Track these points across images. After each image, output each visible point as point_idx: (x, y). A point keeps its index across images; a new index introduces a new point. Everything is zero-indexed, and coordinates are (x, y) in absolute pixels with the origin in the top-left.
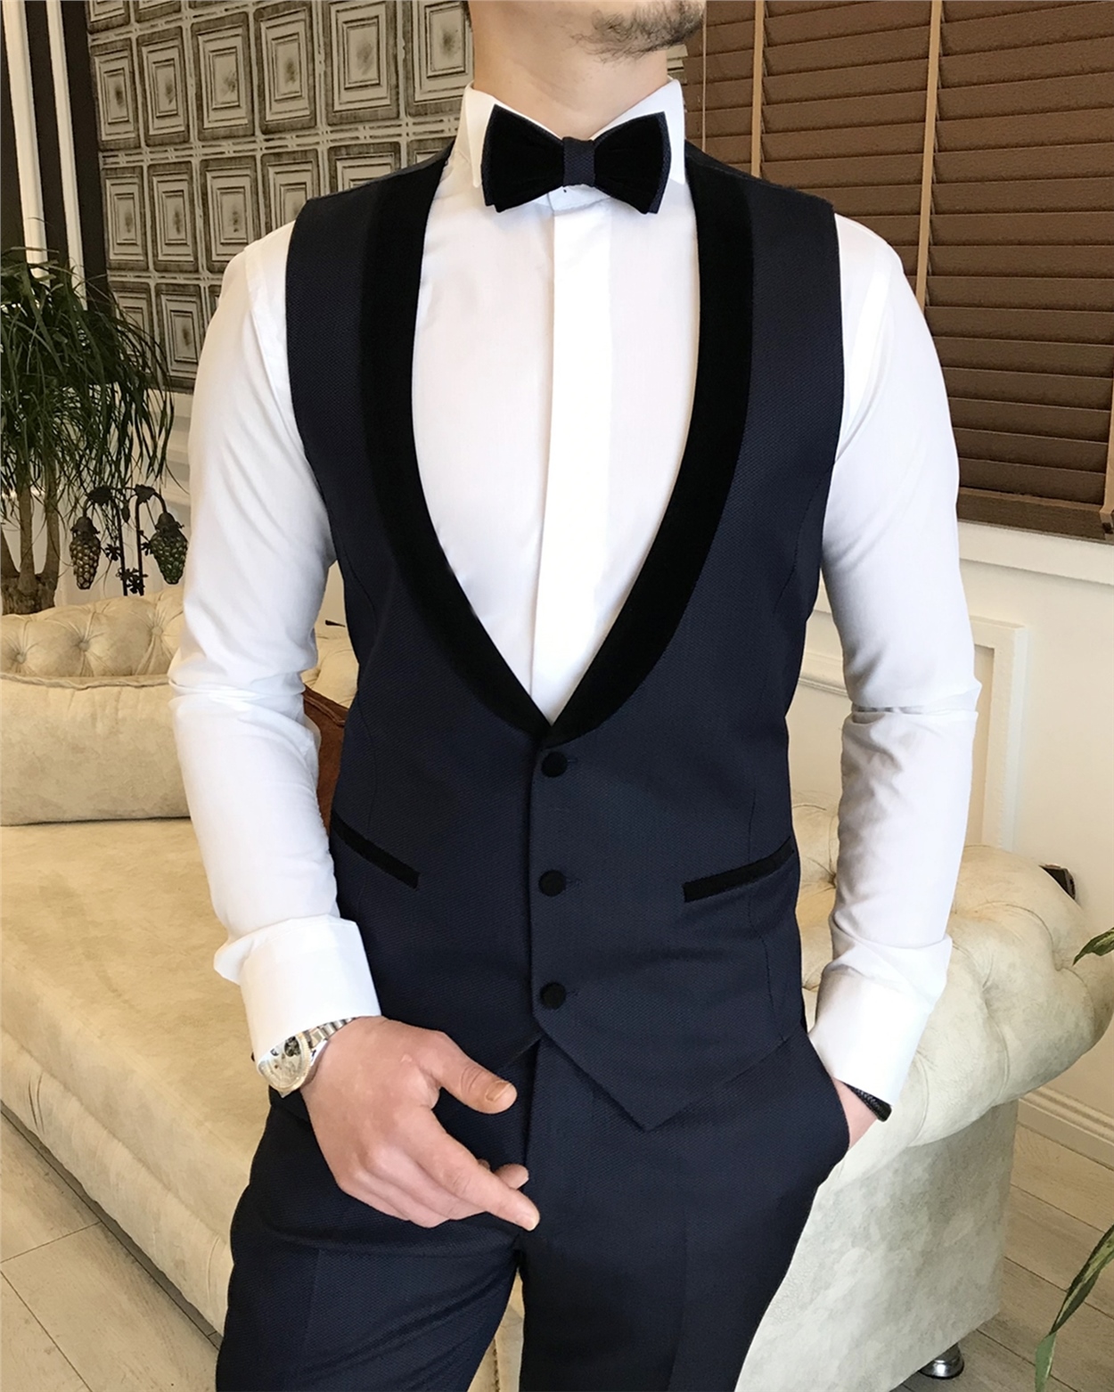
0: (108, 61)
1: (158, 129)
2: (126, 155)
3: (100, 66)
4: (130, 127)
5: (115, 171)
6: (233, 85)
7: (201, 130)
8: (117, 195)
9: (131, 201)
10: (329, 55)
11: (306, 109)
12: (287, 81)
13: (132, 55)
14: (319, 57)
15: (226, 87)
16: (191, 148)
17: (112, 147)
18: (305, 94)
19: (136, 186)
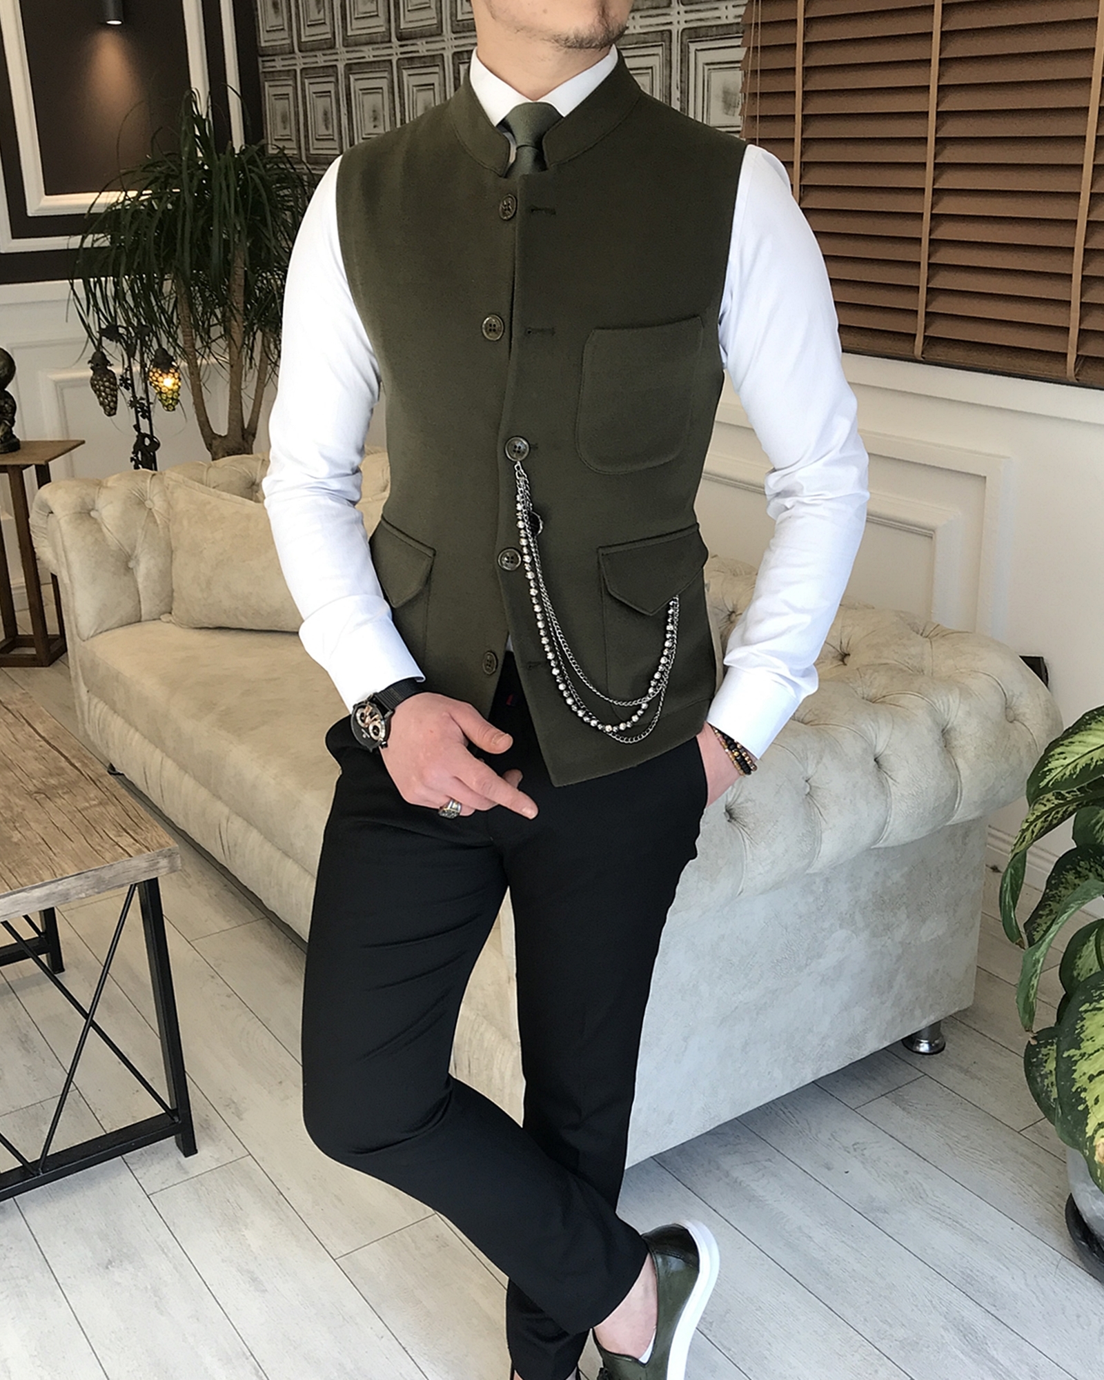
1: (310, 36)
2: (282, 59)
4: (285, 34)
5: (272, 75)
7: (345, 37)
8: (275, 95)
9: (287, 101)
11: (434, 19)
16: (336, 54)
17: (270, 53)
18: (433, 5)
19: (291, 88)
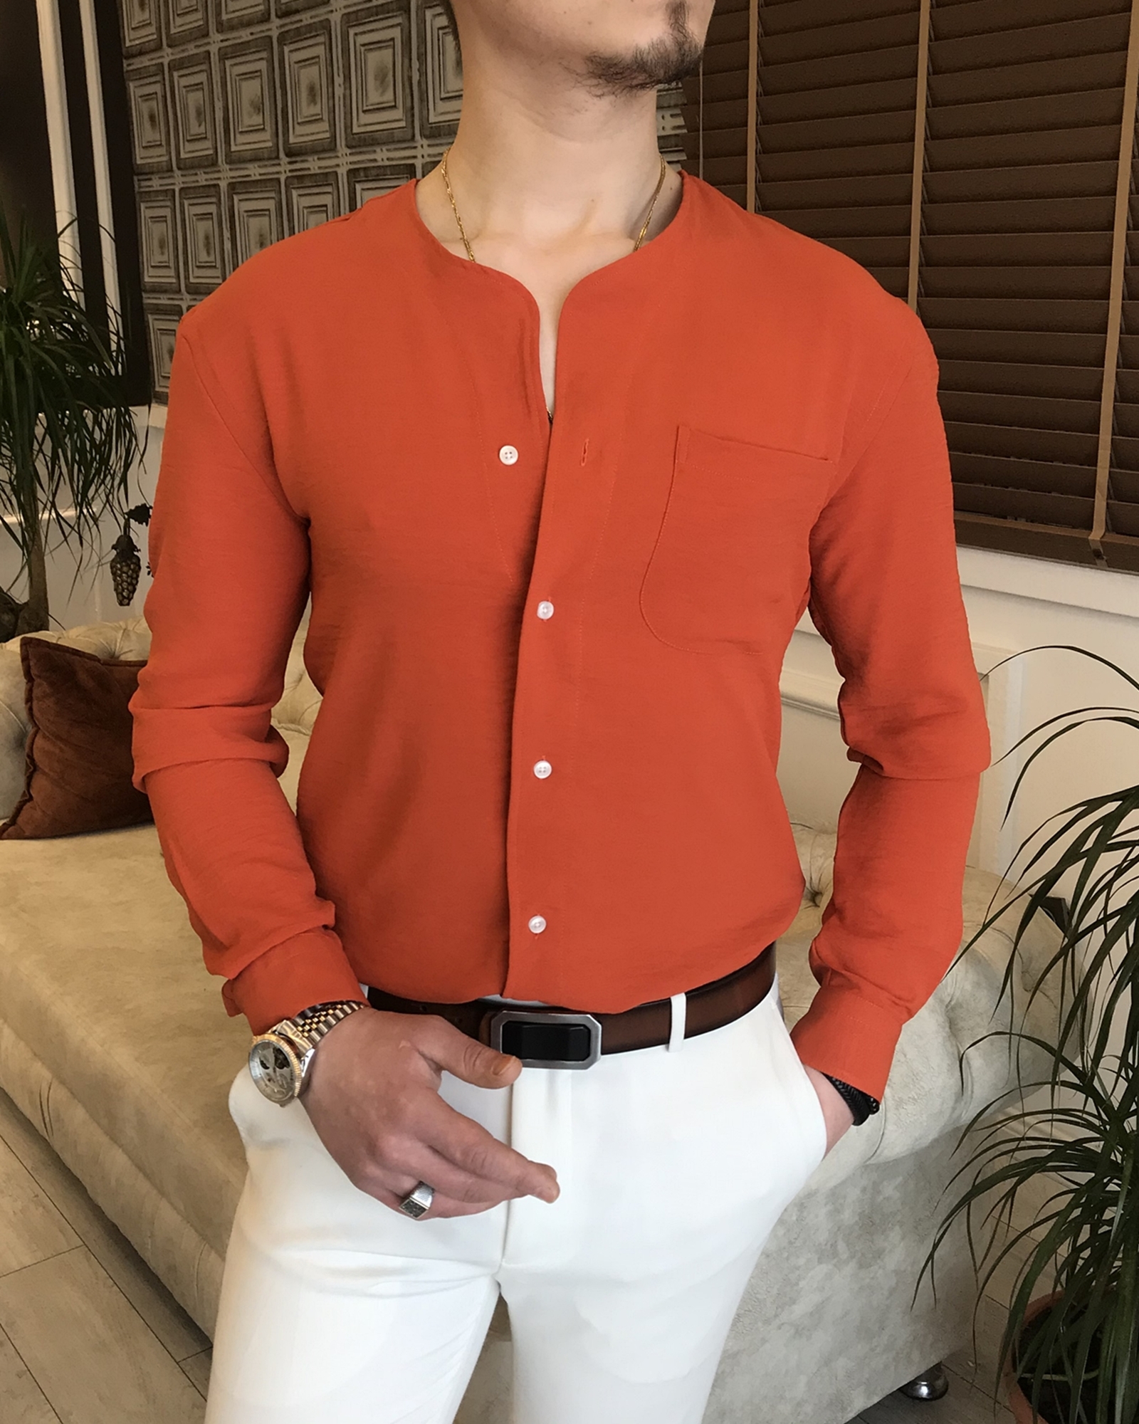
0: (141, 85)
1: (190, 152)
2: (160, 178)
3: (134, 90)
4: (163, 151)
5: (149, 195)
6: (259, 109)
7: (229, 153)
8: (152, 217)
9: (165, 224)
10: (347, 78)
11: (327, 131)
12: (309, 105)
13: (164, 79)
14: (339, 80)
15: (252, 110)
16: (219, 171)
17: (147, 170)
18: (325, 117)
19: (169, 210)
